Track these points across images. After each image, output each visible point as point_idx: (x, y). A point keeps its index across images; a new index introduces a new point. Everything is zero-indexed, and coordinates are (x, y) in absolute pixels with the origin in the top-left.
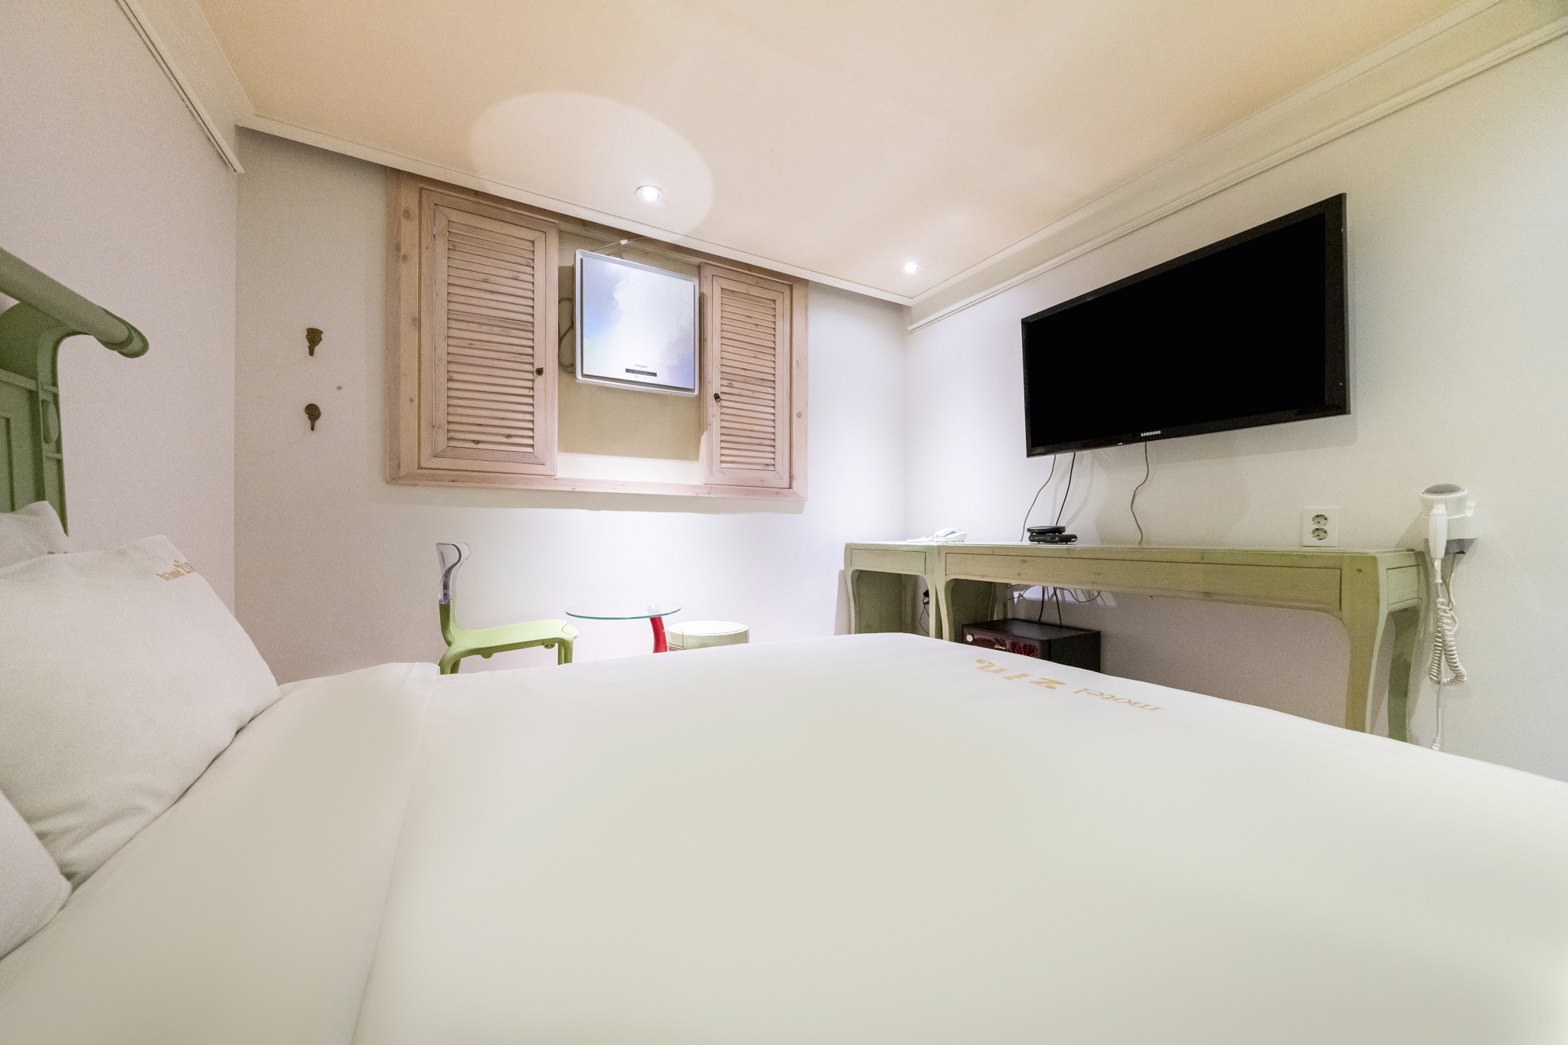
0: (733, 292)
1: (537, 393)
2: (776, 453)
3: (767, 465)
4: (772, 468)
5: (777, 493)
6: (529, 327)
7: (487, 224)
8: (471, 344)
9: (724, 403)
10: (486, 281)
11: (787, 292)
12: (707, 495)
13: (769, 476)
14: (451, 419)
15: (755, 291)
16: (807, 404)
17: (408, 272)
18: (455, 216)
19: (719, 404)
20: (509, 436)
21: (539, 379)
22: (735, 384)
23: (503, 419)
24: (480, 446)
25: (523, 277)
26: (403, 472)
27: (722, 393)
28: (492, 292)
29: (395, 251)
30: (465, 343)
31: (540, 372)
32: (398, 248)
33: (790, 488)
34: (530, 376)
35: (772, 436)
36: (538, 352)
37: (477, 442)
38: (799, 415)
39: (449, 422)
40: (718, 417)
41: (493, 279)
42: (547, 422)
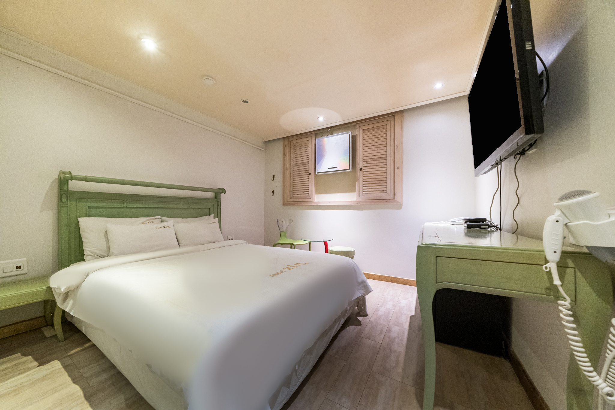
0: (368, 129)
1: (310, 180)
2: (387, 185)
3: (383, 191)
4: (385, 192)
5: (386, 202)
6: (307, 163)
7: (298, 141)
8: (297, 171)
9: (364, 170)
10: (299, 155)
11: (393, 118)
12: (357, 204)
13: (384, 195)
14: (294, 190)
15: (377, 125)
16: (402, 162)
17: (287, 158)
18: (294, 142)
19: (362, 171)
20: (304, 192)
21: (310, 176)
22: (369, 162)
23: (303, 188)
24: (299, 195)
25: (307, 150)
26: (285, 203)
27: (363, 167)
28: (301, 157)
29: (284, 155)
30: (295, 171)
31: (310, 174)
32: (284, 154)
33: (394, 199)
34: (308, 176)
35: (385, 179)
36: (310, 169)
37: (298, 194)
38: (398, 168)
39: (293, 190)
40: (362, 176)
41: (301, 153)
42: (312, 187)
